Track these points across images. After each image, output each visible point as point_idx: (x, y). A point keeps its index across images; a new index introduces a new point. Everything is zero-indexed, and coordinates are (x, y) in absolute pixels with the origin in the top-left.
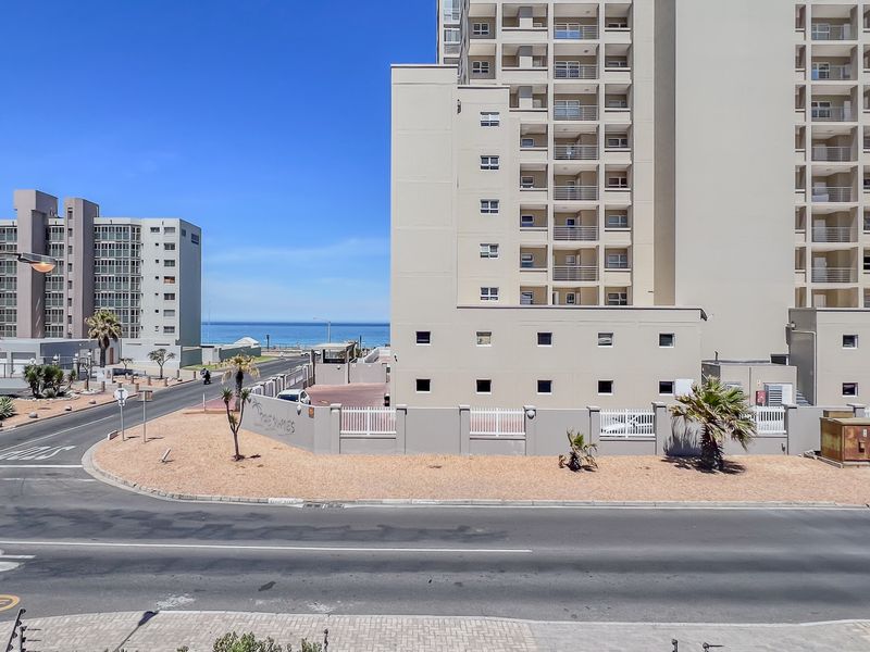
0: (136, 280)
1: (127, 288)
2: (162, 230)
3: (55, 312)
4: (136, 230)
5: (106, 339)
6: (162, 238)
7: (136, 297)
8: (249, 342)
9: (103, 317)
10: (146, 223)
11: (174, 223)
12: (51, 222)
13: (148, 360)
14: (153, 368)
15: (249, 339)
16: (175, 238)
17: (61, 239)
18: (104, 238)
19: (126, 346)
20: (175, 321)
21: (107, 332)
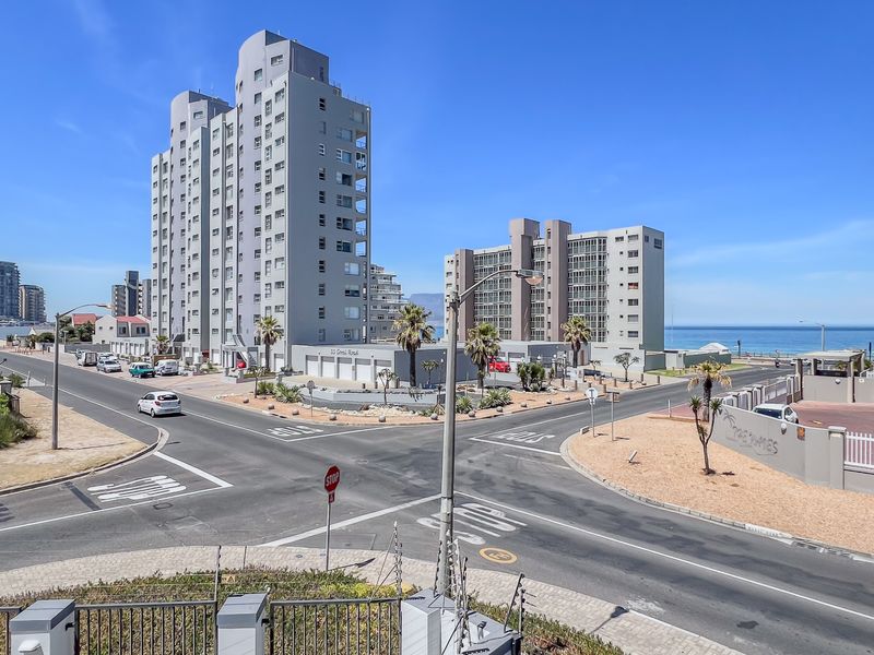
0: (603, 288)
1: (594, 296)
2: (626, 238)
3: (538, 319)
4: (603, 241)
5: (578, 342)
6: (626, 246)
7: (603, 303)
8: (718, 347)
9: (575, 323)
10: (611, 234)
11: (638, 230)
12: (535, 243)
13: (614, 363)
14: (618, 370)
15: (716, 344)
16: (638, 245)
17: (543, 256)
18: (576, 252)
19: (595, 350)
20: (638, 326)
21: (578, 336)
